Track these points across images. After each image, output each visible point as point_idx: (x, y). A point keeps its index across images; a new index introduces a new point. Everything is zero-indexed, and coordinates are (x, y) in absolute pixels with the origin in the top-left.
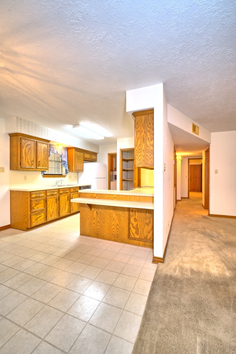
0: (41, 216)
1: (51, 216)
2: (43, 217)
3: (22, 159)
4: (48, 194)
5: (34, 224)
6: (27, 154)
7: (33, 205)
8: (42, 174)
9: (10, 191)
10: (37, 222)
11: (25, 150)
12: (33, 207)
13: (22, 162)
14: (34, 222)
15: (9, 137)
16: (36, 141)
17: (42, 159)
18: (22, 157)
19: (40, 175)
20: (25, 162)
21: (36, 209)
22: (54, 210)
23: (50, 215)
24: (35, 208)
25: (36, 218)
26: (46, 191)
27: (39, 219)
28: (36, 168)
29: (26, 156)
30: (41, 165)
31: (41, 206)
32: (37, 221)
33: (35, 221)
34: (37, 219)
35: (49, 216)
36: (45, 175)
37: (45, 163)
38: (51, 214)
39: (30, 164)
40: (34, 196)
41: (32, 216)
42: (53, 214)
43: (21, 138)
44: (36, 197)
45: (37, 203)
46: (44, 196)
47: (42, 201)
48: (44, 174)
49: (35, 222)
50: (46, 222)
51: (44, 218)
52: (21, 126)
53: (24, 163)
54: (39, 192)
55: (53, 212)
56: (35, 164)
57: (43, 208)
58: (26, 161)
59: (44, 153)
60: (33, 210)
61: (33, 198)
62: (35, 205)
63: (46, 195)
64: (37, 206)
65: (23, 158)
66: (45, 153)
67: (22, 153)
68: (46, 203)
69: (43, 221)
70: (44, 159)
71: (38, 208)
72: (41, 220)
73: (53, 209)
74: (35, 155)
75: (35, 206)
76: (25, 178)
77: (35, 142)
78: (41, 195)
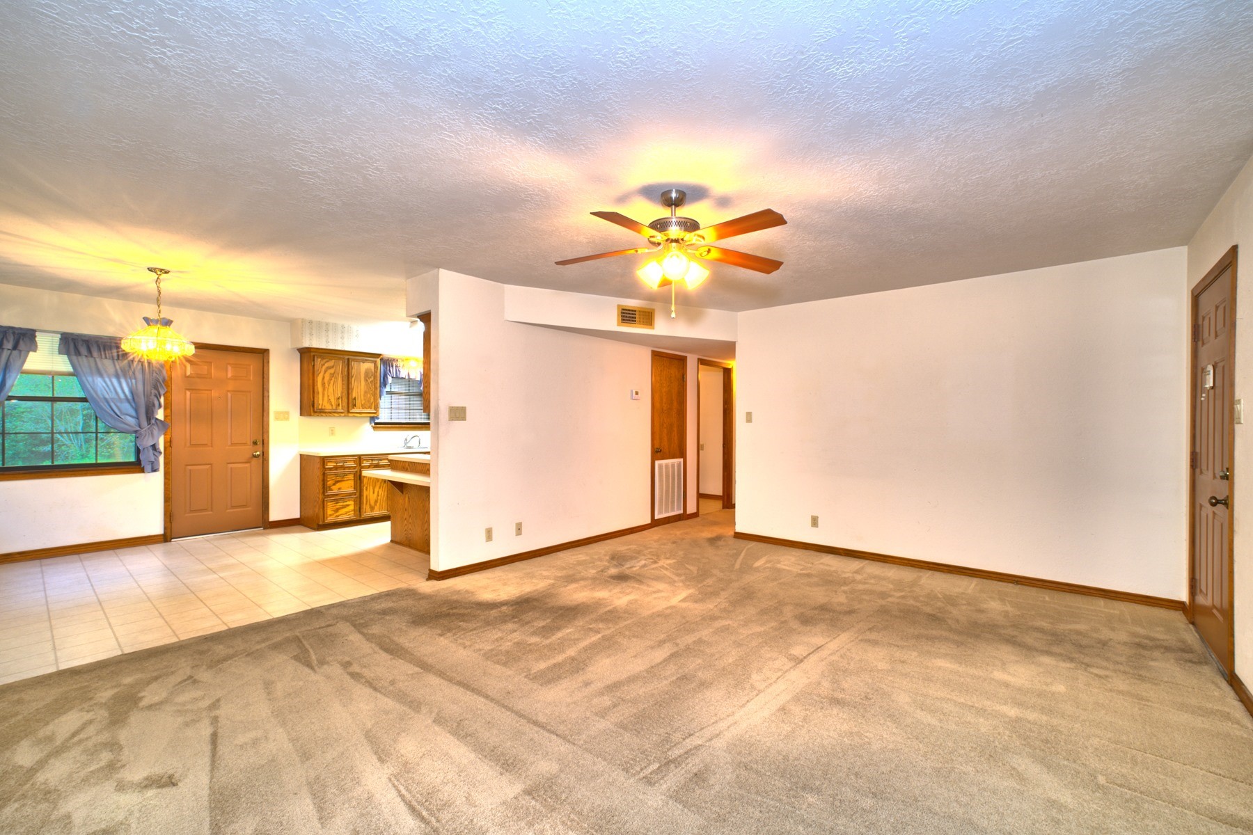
0: (348, 505)
1: (372, 508)
2: (352, 507)
3: (316, 395)
4: (365, 463)
5: (330, 519)
6: (327, 385)
7: (328, 483)
8: (371, 423)
9: (301, 455)
10: (337, 516)
11: (323, 378)
12: (330, 487)
13: (316, 401)
14: (331, 515)
15: (299, 354)
16: (348, 359)
17: (362, 393)
18: (316, 391)
19: (367, 426)
20: (323, 400)
21: (335, 490)
22: (379, 498)
23: (370, 505)
24: (333, 487)
25: (335, 508)
26: (360, 458)
27: (341, 512)
28: (348, 412)
29: (324, 389)
30: (358, 403)
31: (347, 486)
32: (337, 514)
33: (333, 512)
34: (337, 510)
35: (366, 507)
36: (379, 426)
37: (369, 401)
38: (372, 504)
39: (333, 403)
40: (330, 465)
41: (325, 502)
42: (378, 504)
43: (314, 356)
44: (336, 468)
45: (339, 479)
46: (354, 468)
47: (351, 477)
48: (376, 424)
49: (333, 515)
50: (358, 518)
51: (354, 510)
52: (311, 334)
53: (320, 402)
54: (344, 458)
55: (376, 501)
56: (345, 404)
57: (351, 490)
58: (326, 398)
59: (367, 381)
60: (330, 493)
61: (330, 469)
62: (333, 482)
63: (360, 465)
64: (338, 485)
65: (318, 393)
66: (369, 381)
67: (317, 385)
68: (358, 481)
69: (351, 516)
70: (365, 392)
71: (339, 489)
72: (348, 512)
73: (378, 495)
74: (345, 387)
75: (334, 484)
76: (332, 430)
77: (346, 361)
78: (347, 464)
